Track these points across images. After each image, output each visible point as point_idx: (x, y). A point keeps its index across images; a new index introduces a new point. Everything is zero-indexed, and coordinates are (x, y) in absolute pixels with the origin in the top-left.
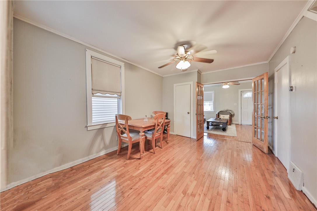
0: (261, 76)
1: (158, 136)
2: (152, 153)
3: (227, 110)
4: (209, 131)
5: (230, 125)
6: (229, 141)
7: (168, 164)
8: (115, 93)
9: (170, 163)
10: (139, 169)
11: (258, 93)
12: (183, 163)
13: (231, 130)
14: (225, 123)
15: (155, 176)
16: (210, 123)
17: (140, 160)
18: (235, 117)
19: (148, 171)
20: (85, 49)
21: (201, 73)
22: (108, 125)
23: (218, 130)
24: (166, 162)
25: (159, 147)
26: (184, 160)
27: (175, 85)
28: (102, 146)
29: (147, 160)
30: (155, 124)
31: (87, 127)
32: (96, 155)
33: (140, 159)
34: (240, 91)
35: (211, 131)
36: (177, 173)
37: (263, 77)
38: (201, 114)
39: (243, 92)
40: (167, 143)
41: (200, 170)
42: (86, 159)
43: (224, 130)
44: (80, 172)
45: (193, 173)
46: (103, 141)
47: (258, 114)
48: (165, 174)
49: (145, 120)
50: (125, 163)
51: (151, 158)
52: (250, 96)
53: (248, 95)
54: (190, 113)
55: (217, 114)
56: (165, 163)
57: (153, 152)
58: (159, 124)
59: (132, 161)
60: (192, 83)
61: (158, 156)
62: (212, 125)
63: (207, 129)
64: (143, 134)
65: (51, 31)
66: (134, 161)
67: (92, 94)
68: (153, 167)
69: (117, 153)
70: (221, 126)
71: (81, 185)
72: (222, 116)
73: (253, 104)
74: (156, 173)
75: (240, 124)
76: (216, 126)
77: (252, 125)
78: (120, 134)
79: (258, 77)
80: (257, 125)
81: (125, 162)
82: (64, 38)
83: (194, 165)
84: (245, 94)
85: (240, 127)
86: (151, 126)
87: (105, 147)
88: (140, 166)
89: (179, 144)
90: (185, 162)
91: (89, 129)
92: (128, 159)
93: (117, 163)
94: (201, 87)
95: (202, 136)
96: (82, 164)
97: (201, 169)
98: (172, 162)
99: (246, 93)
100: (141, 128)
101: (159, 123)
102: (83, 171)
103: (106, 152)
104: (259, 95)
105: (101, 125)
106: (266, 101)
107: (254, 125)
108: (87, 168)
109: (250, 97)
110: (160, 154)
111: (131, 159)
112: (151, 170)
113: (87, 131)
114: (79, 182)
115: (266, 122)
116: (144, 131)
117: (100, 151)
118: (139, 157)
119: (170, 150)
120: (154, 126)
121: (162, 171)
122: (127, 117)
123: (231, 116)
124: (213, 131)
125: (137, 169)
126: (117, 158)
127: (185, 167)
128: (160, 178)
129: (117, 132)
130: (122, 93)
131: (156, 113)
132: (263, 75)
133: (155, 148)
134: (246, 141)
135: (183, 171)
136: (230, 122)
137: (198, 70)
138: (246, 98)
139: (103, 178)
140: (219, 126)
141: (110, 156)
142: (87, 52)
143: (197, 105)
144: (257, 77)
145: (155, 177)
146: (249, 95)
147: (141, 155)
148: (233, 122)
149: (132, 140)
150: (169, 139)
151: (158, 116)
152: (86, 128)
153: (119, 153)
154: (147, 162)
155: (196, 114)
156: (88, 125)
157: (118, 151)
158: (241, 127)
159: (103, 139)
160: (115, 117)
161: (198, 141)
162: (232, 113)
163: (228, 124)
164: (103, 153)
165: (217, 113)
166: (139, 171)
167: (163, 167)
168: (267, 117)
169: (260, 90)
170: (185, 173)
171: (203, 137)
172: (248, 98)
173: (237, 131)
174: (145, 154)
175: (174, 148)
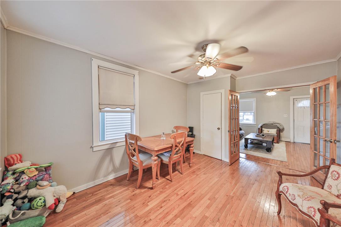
0: (324, 80)
1: (177, 159)
2: (168, 181)
3: (273, 123)
4: (248, 151)
5: (278, 142)
6: (275, 168)
7: (185, 200)
8: (128, 107)
9: (188, 200)
10: (147, 205)
11: (319, 104)
12: (205, 201)
13: (280, 150)
14: (269, 141)
15: (165, 219)
16: (249, 140)
17: (152, 190)
18: (284, 132)
19: (158, 210)
20: (91, 58)
21: (236, 77)
22: (118, 145)
23: (260, 150)
24: (183, 197)
25: (179, 172)
26: (208, 197)
27: (202, 94)
28: (111, 168)
29: (161, 192)
30: (173, 146)
31: (92, 147)
32: (104, 179)
33: (152, 188)
34: (292, 98)
35: (250, 151)
36: (196, 217)
37: (328, 83)
38: (235, 131)
39: (296, 99)
40: (190, 167)
41: (228, 215)
42: (91, 184)
43: (269, 150)
44: (80, 203)
45: (217, 220)
46: (112, 163)
47: (321, 135)
48: (179, 217)
49: (162, 138)
50: (134, 193)
51: (166, 188)
52: (307, 105)
53: (304, 103)
54: (220, 129)
55: (259, 129)
56: (182, 199)
57: (170, 180)
58: (178, 145)
59: (143, 190)
60: (223, 91)
61: (175, 187)
62: (252, 143)
63: (245, 147)
64: (156, 158)
65: (51, 41)
66: (145, 192)
67: (100, 109)
68: (165, 203)
69: (128, 178)
70: (264, 144)
71: (75, 223)
72: (265, 131)
73: (312, 119)
74: (167, 213)
75: (292, 141)
76: (257, 145)
77: (309, 144)
78: (130, 155)
79: (320, 82)
80: (318, 150)
81: (134, 191)
82: (66, 47)
83: (220, 206)
84: (300, 102)
85: (292, 146)
86: (167, 148)
87: (115, 170)
88: (150, 199)
89: (205, 169)
90: (209, 199)
91: (95, 149)
92: (138, 188)
93: (125, 192)
94: (235, 96)
95: (237, 159)
96: (86, 191)
97: (230, 214)
98: (192, 198)
99: (302, 101)
100: (154, 151)
101: (178, 143)
102: (84, 201)
103: (115, 176)
104: (322, 108)
105: (109, 145)
106: (334, 118)
107: (313, 150)
108: (89, 197)
109: (306, 107)
110: (179, 182)
111: (141, 188)
112: (162, 208)
113: (93, 152)
114: (74, 218)
115: (333, 148)
116: (157, 155)
117: (109, 174)
118: (151, 186)
119: (193, 177)
120: (171, 147)
121: (176, 212)
122: (136, 138)
123: (280, 131)
124: (254, 151)
125: (145, 204)
126: (126, 186)
127: (208, 207)
128: (172, 223)
129: (127, 153)
130: (135, 107)
131: (177, 128)
132: (328, 79)
133: (172, 175)
134: (300, 170)
135: (205, 215)
136: (278, 139)
137: (232, 74)
138: (301, 107)
139: (102, 215)
140: (262, 144)
141: (119, 181)
142: (92, 62)
143: (230, 119)
144: (318, 82)
145: (165, 221)
146: (306, 103)
147: (153, 184)
148: (283, 139)
149: (144, 165)
150: (193, 161)
151: (175, 135)
152: (92, 149)
153: (129, 178)
154: (159, 194)
155: (229, 131)
156: (94, 145)
157: (128, 176)
158: (294, 147)
159: (112, 160)
160: (124, 136)
161: (231, 166)
162: (281, 128)
163: (274, 142)
164: (111, 177)
165: (259, 126)
166: (148, 209)
167: (179, 205)
168: (335, 140)
169: (322, 100)
170: (207, 217)
171: (239, 159)
172: (304, 108)
173: (288, 151)
174: (160, 181)
175: (197, 175)
